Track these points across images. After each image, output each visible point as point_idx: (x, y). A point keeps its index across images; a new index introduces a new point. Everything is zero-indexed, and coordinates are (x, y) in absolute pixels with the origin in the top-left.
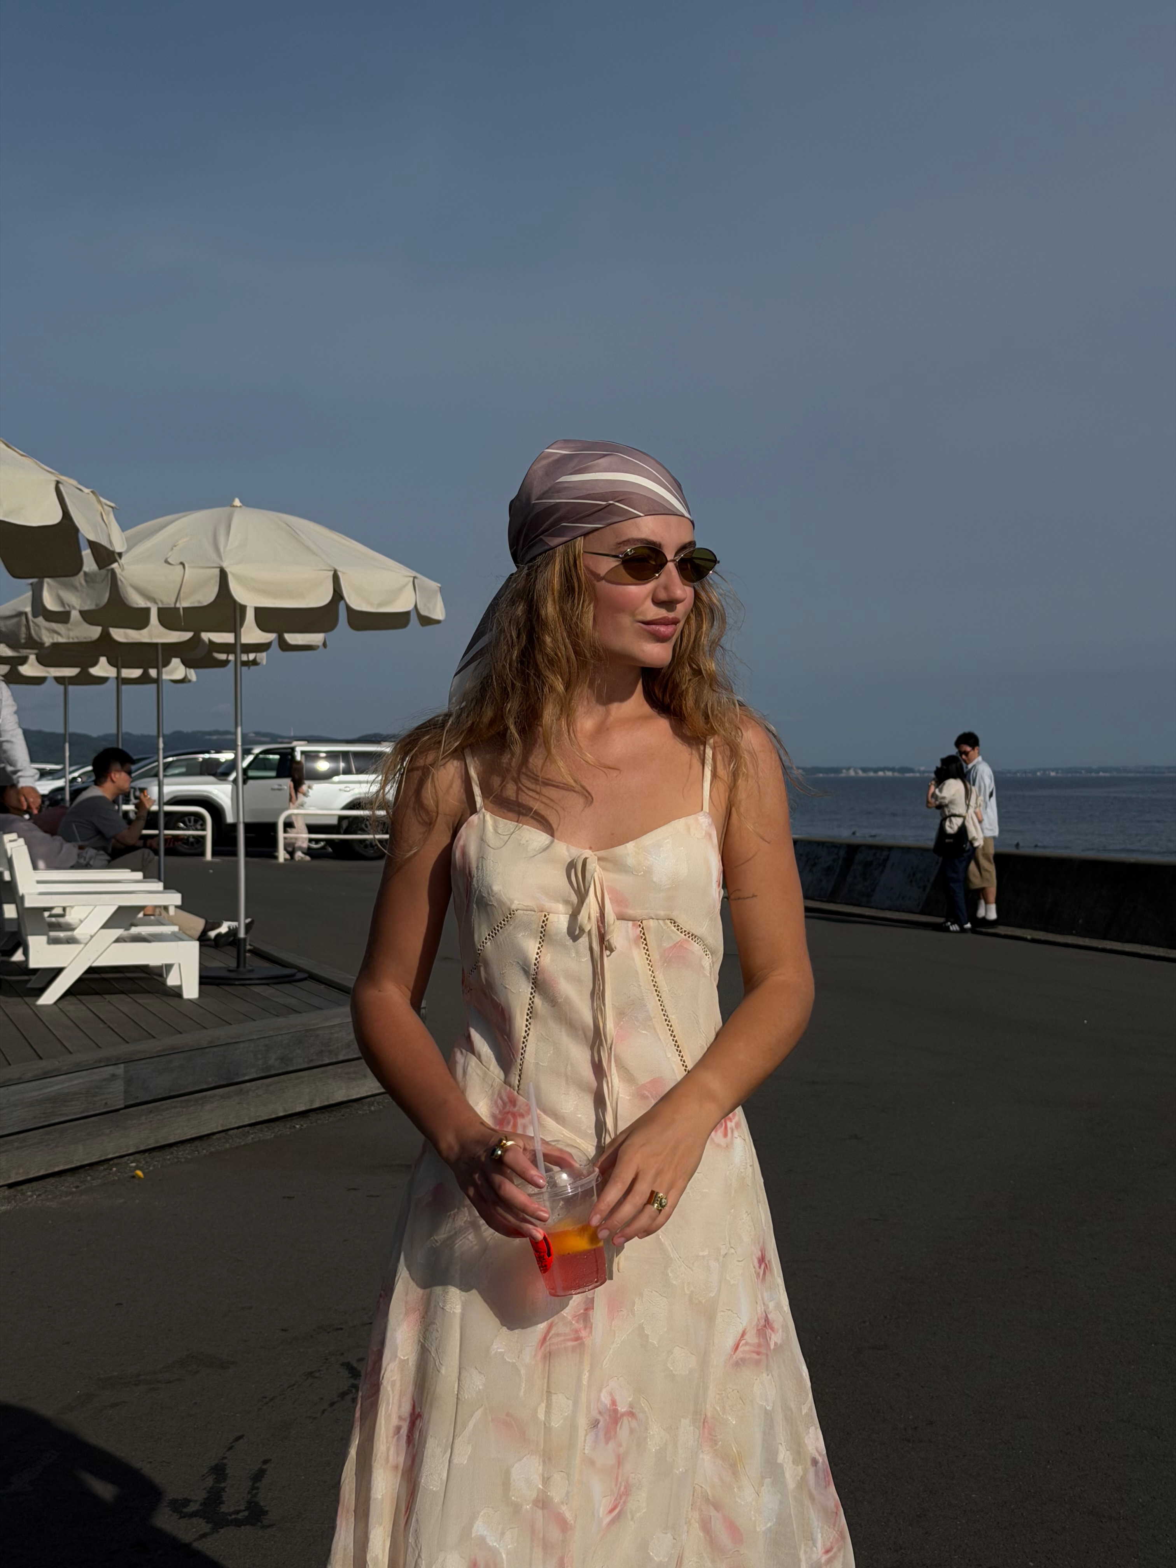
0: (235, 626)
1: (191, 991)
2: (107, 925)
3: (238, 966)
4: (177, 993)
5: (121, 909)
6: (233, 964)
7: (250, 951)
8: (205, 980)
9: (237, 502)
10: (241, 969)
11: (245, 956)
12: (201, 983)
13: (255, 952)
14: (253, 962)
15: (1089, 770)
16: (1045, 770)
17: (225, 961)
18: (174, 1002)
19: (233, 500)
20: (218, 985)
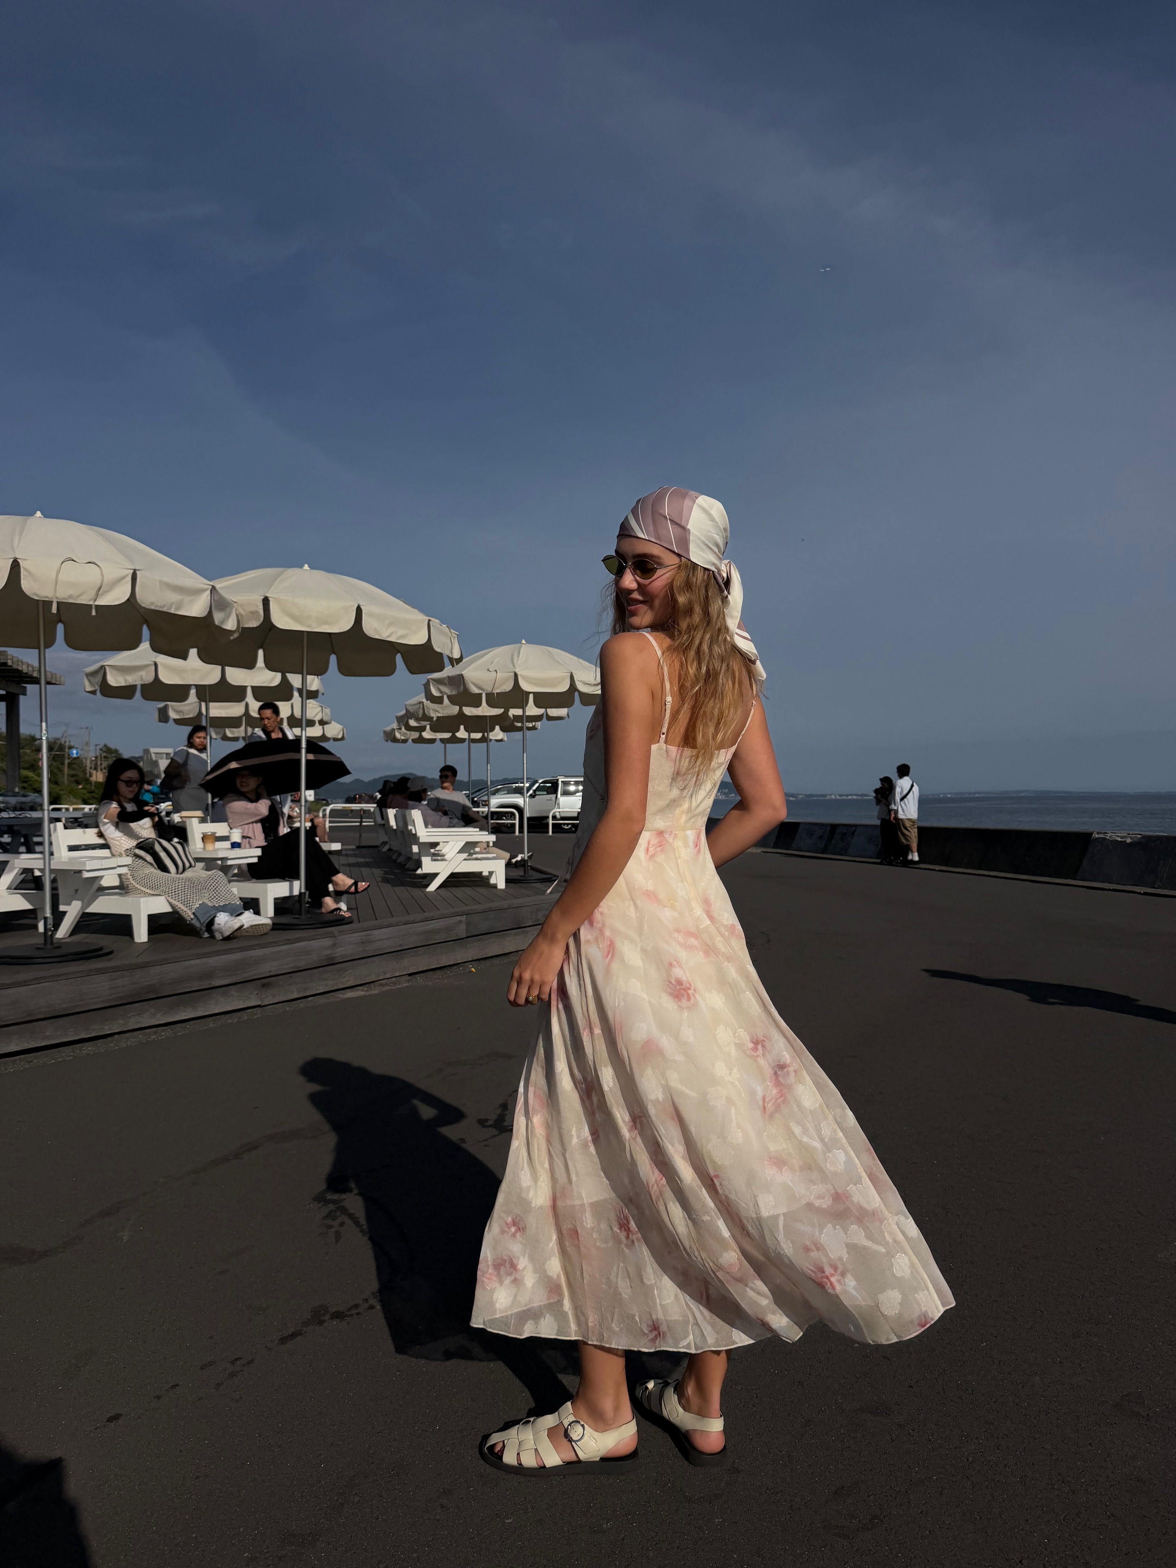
0: (523, 705)
1: (502, 885)
2: (460, 852)
3: (525, 874)
4: (495, 886)
5: (467, 843)
6: (522, 873)
7: (530, 866)
8: (508, 881)
9: (524, 641)
10: (526, 875)
11: (528, 869)
12: (506, 882)
13: (533, 869)
14: (531, 873)
15: (970, 793)
16: (944, 794)
17: (519, 873)
18: (494, 890)
19: (522, 641)
20: (515, 883)
